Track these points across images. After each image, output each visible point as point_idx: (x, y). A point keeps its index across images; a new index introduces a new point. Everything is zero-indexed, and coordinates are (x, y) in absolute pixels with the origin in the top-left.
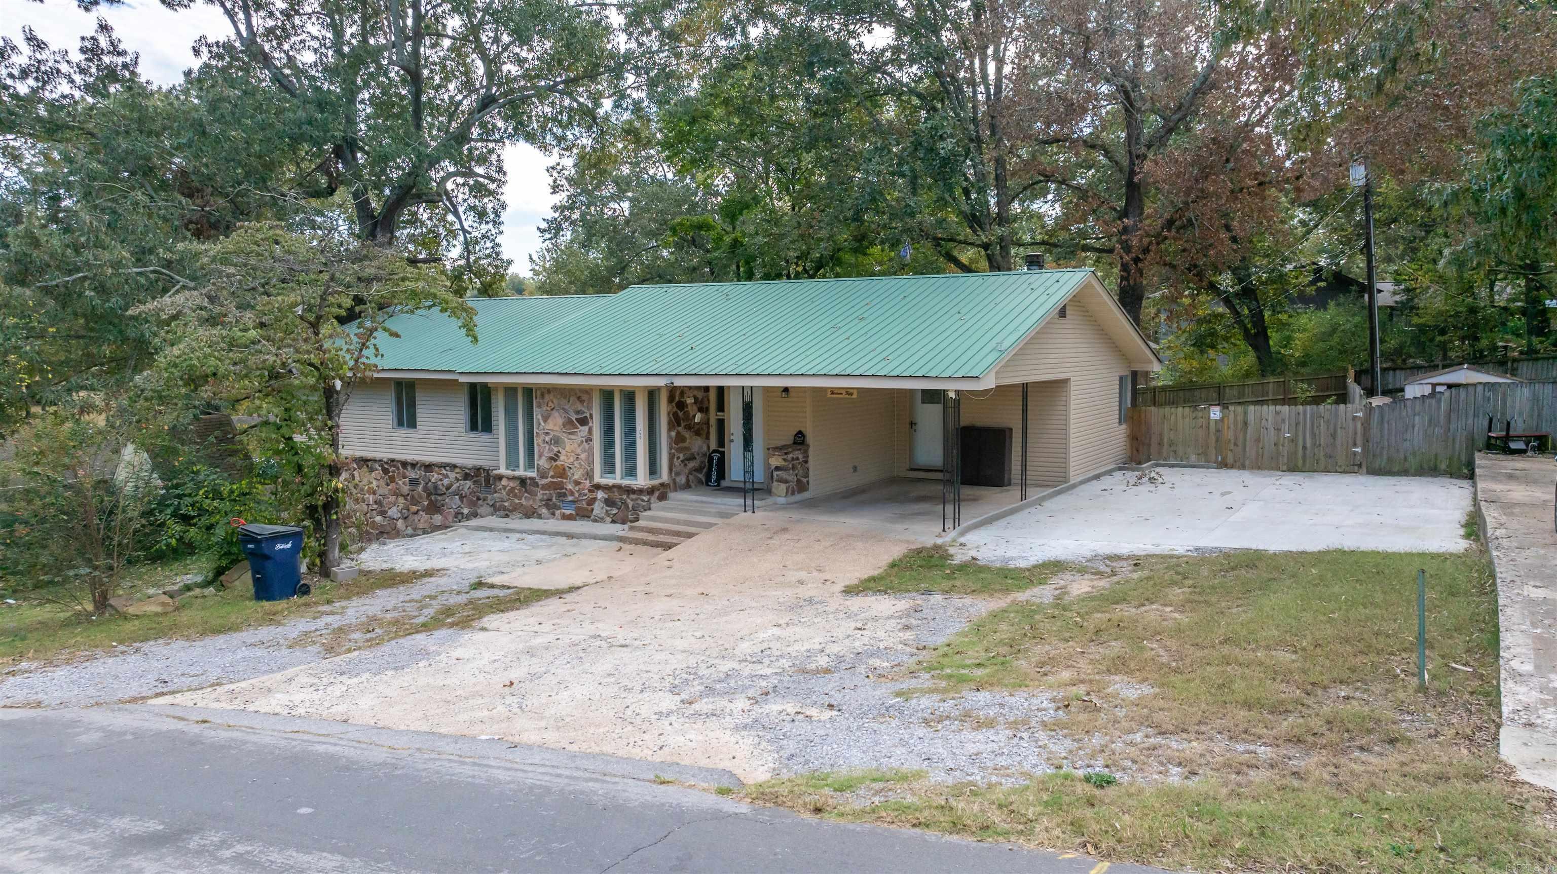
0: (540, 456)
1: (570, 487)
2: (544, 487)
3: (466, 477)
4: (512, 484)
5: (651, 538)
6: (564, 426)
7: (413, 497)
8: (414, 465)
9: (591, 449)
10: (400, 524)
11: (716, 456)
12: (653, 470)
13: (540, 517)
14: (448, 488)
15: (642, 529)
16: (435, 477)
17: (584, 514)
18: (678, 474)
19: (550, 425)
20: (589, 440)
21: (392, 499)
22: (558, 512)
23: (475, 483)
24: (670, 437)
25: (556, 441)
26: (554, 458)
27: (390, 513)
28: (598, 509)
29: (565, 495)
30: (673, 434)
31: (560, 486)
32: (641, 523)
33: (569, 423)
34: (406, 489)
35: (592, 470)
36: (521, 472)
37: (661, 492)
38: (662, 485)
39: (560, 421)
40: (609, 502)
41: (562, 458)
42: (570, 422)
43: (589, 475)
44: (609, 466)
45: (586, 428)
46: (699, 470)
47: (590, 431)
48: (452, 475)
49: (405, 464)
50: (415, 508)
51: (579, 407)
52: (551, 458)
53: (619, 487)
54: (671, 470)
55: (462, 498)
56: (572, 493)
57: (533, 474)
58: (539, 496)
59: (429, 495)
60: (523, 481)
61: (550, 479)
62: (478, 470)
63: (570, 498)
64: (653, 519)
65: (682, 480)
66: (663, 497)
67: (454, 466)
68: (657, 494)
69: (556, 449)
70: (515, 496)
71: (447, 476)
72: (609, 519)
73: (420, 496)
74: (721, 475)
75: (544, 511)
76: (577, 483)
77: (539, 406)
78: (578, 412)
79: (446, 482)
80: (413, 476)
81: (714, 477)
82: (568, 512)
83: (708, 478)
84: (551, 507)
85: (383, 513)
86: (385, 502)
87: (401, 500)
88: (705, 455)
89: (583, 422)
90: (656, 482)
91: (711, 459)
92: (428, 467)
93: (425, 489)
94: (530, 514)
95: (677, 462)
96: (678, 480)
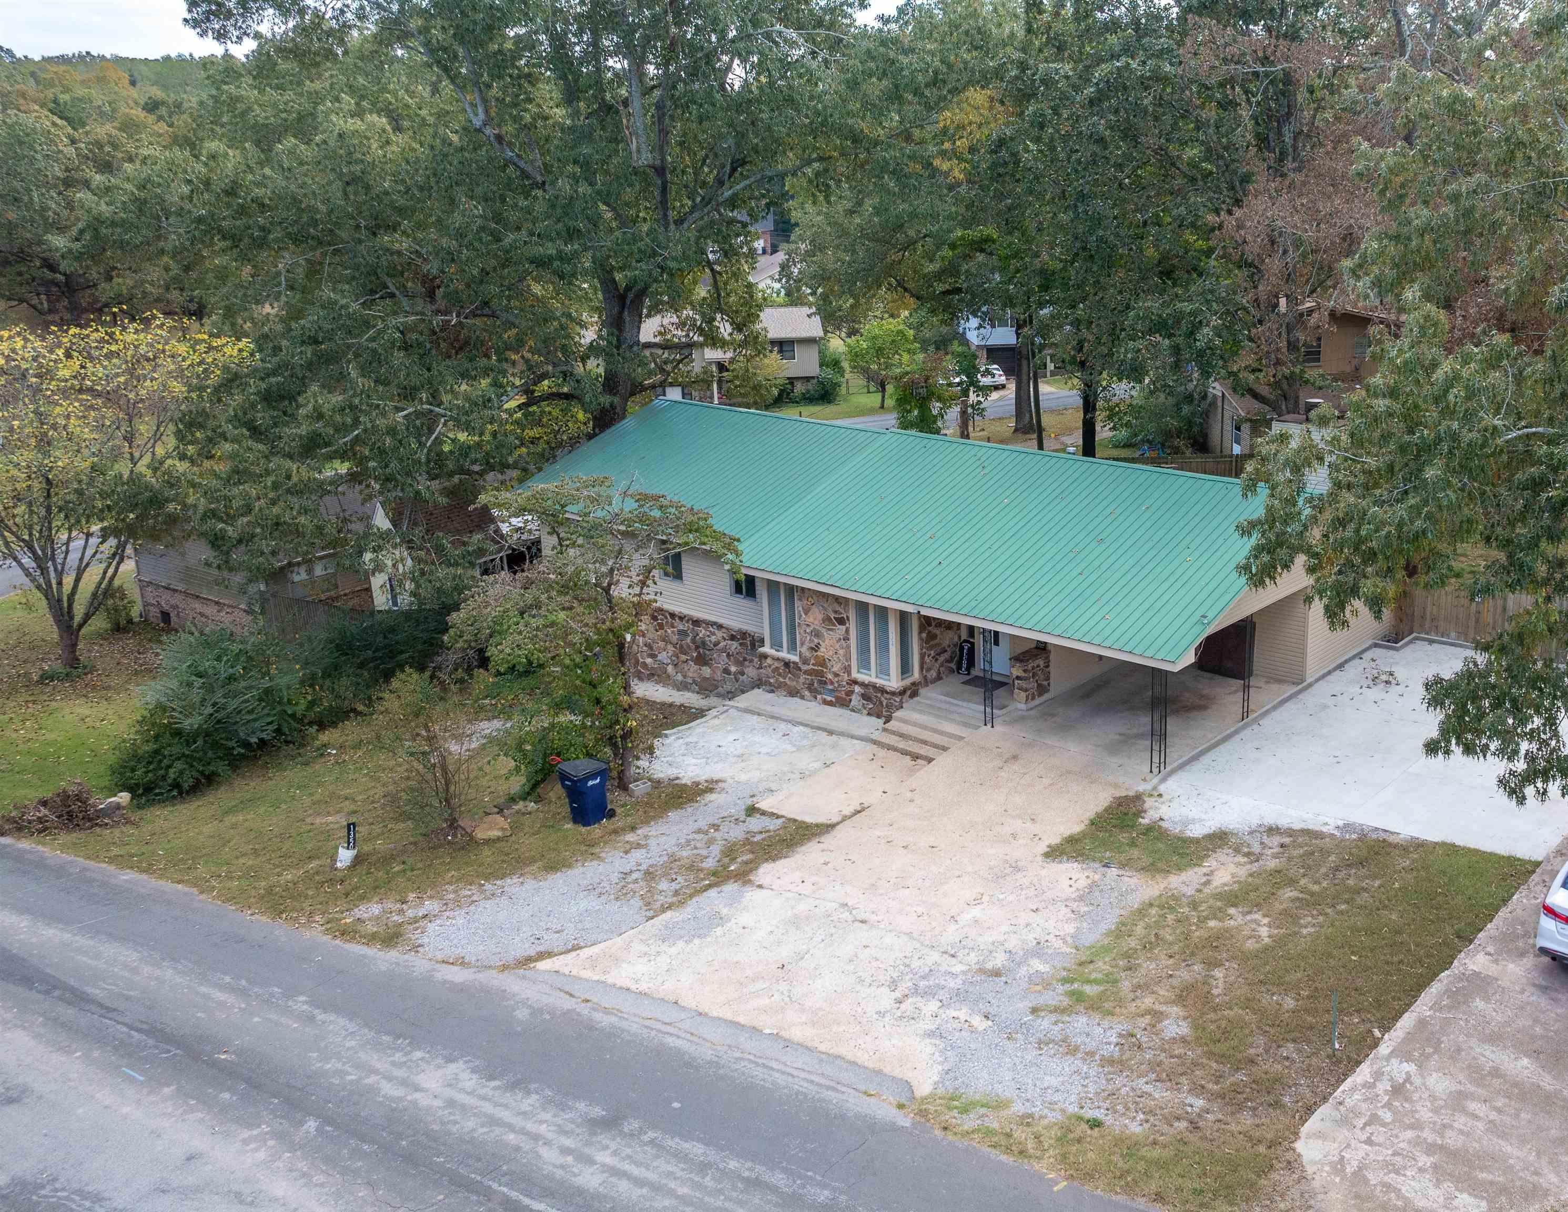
0: (802, 644)
1: (830, 676)
2: (806, 672)
3: (733, 638)
4: (776, 664)
5: (902, 745)
6: (824, 621)
7: (681, 647)
8: (681, 618)
9: (849, 647)
10: (670, 669)
11: (966, 647)
12: (905, 669)
13: (802, 697)
14: (715, 645)
15: (894, 733)
16: (702, 632)
17: (843, 702)
18: (929, 670)
19: (810, 619)
20: (846, 639)
21: (662, 644)
22: (819, 697)
23: (741, 644)
24: (921, 639)
25: (817, 634)
26: (815, 649)
27: (659, 658)
28: (856, 700)
29: (825, 683)
30: (924, 635)
31: (820, 674)
32: (893, 725)
33: (827, 619)
34: (675, 638)
35: (850, 666)
36: (784, 654)
37: (912, 691)
38: (913, 684)
39: (820, 617)
40: (865, 697)
41: (822, 649)
42: (829, 619)
43: (848, 670)
44: (864, 664)
45: (843, 628)
46: (950, 660)
47: (847, 631)
48: (720, 634)
49: (673, 615)
50: (683, 657)
51: (838, 608)
52: (812, 649)
53: (874, 686)
54: (922, 668)
55: (728, 655)
56: (832, 683)
57: (794, 658)
58: (802, 680)
59: (697, 647)
60: (787, 664)
61: (811, 667)
62: (744, 634)
63: (831, 687)
64: (905, 722)
65: (933, 674)
66: (914, 694)
67: (720, 627)
68: (909, 693)
69: (816, 641)
70: (780, 675)
71: (714, 634)
72: (865, 712)
73: (688, 646)
74: (971, 663)
75: (807, 693)
76: (836, 675)
77: (800, 599)
78: (836, 612)
79: (713, 638)
80: (681, 627)
81: (964, 666)
82: (829, 698)
83: (959, 667)
84: (814, 692)
85: (653, 656)
86: (655, 646)
87: (670, 648)
88: (955, 645)
89: (841, 621)
90: (908, 682)
91: (962, 649)
92: (697, 622)
93: (693, 641)
94: (793, 693)
95: (927, 659)
96: (929, 676)
